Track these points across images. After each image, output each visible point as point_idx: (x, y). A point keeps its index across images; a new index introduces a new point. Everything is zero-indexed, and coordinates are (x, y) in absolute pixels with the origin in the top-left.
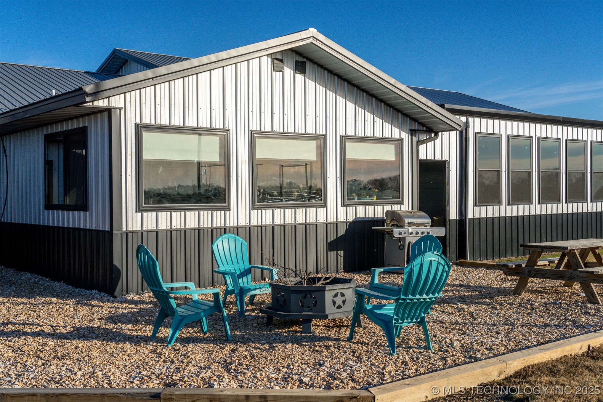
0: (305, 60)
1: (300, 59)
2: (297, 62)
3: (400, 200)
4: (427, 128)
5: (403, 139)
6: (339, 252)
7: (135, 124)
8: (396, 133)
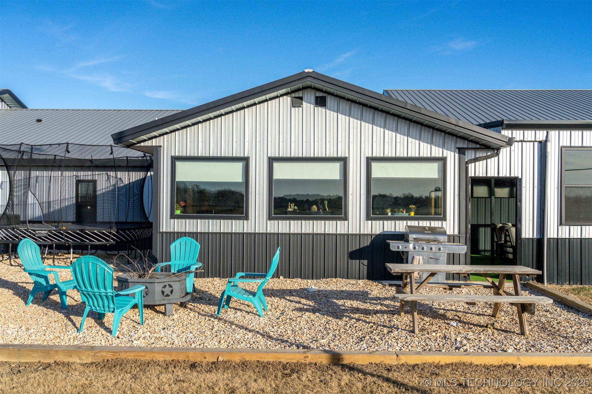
0: (324, 95)
1: (319, 94)
2: (317, 98)
3: (442, 216)
4: (482, 145)
5: (446, 158)
6: (362, 261)
7: (172, 156)
8: (437, 152)
